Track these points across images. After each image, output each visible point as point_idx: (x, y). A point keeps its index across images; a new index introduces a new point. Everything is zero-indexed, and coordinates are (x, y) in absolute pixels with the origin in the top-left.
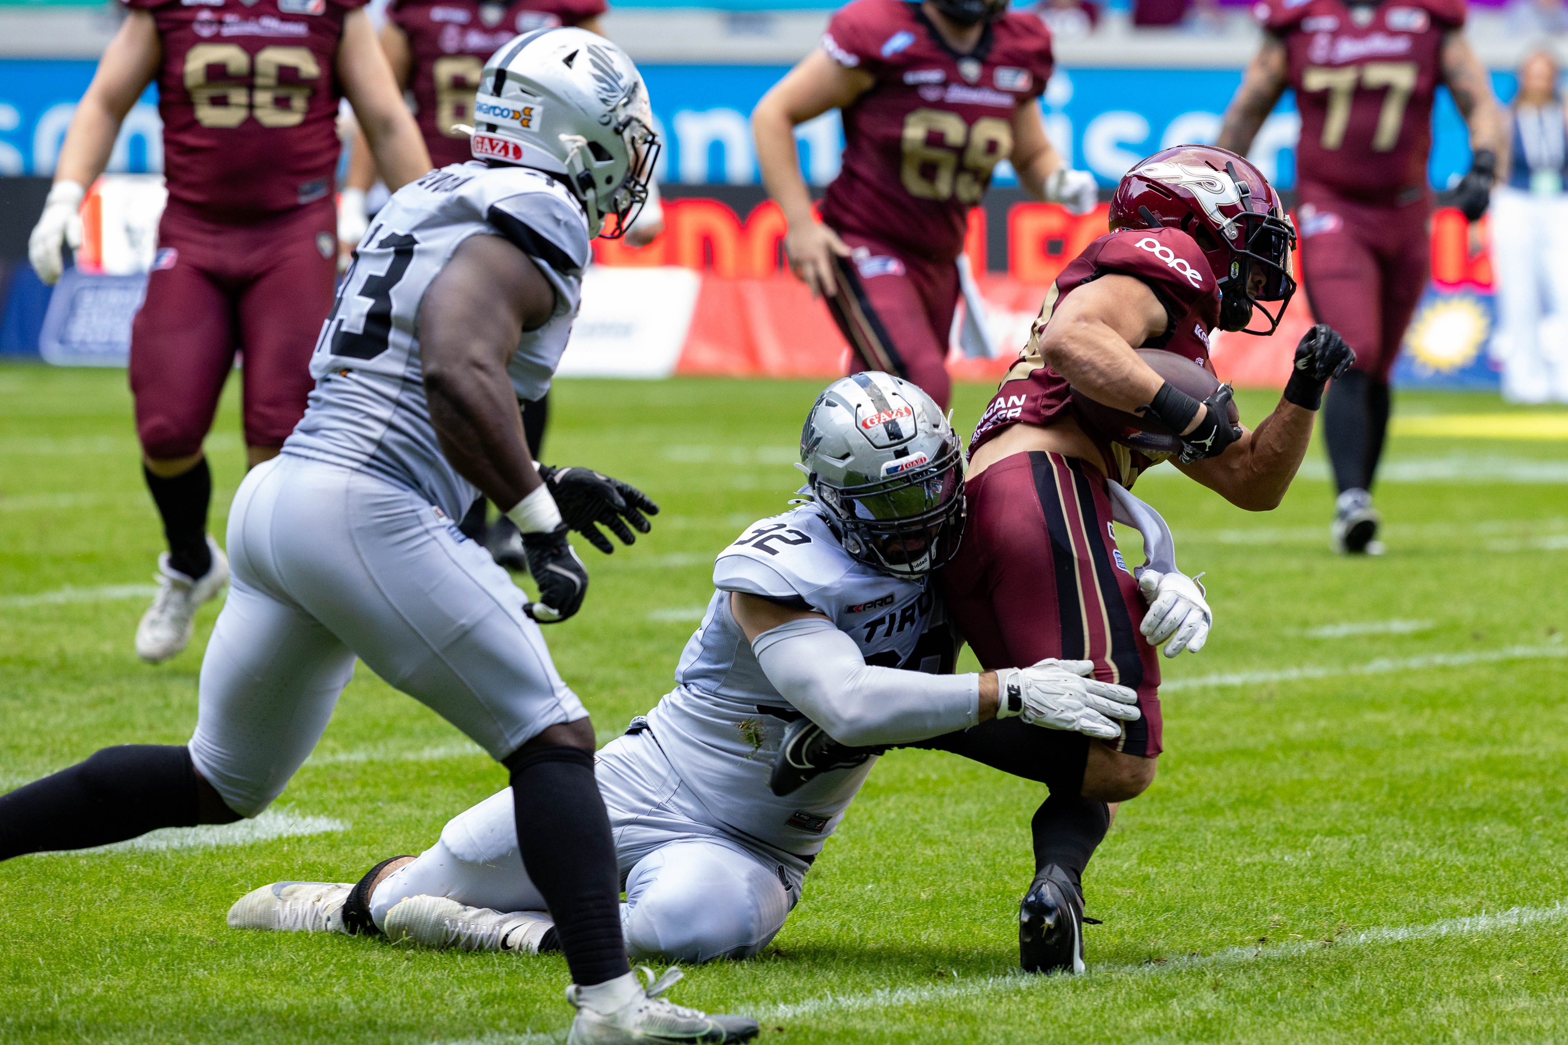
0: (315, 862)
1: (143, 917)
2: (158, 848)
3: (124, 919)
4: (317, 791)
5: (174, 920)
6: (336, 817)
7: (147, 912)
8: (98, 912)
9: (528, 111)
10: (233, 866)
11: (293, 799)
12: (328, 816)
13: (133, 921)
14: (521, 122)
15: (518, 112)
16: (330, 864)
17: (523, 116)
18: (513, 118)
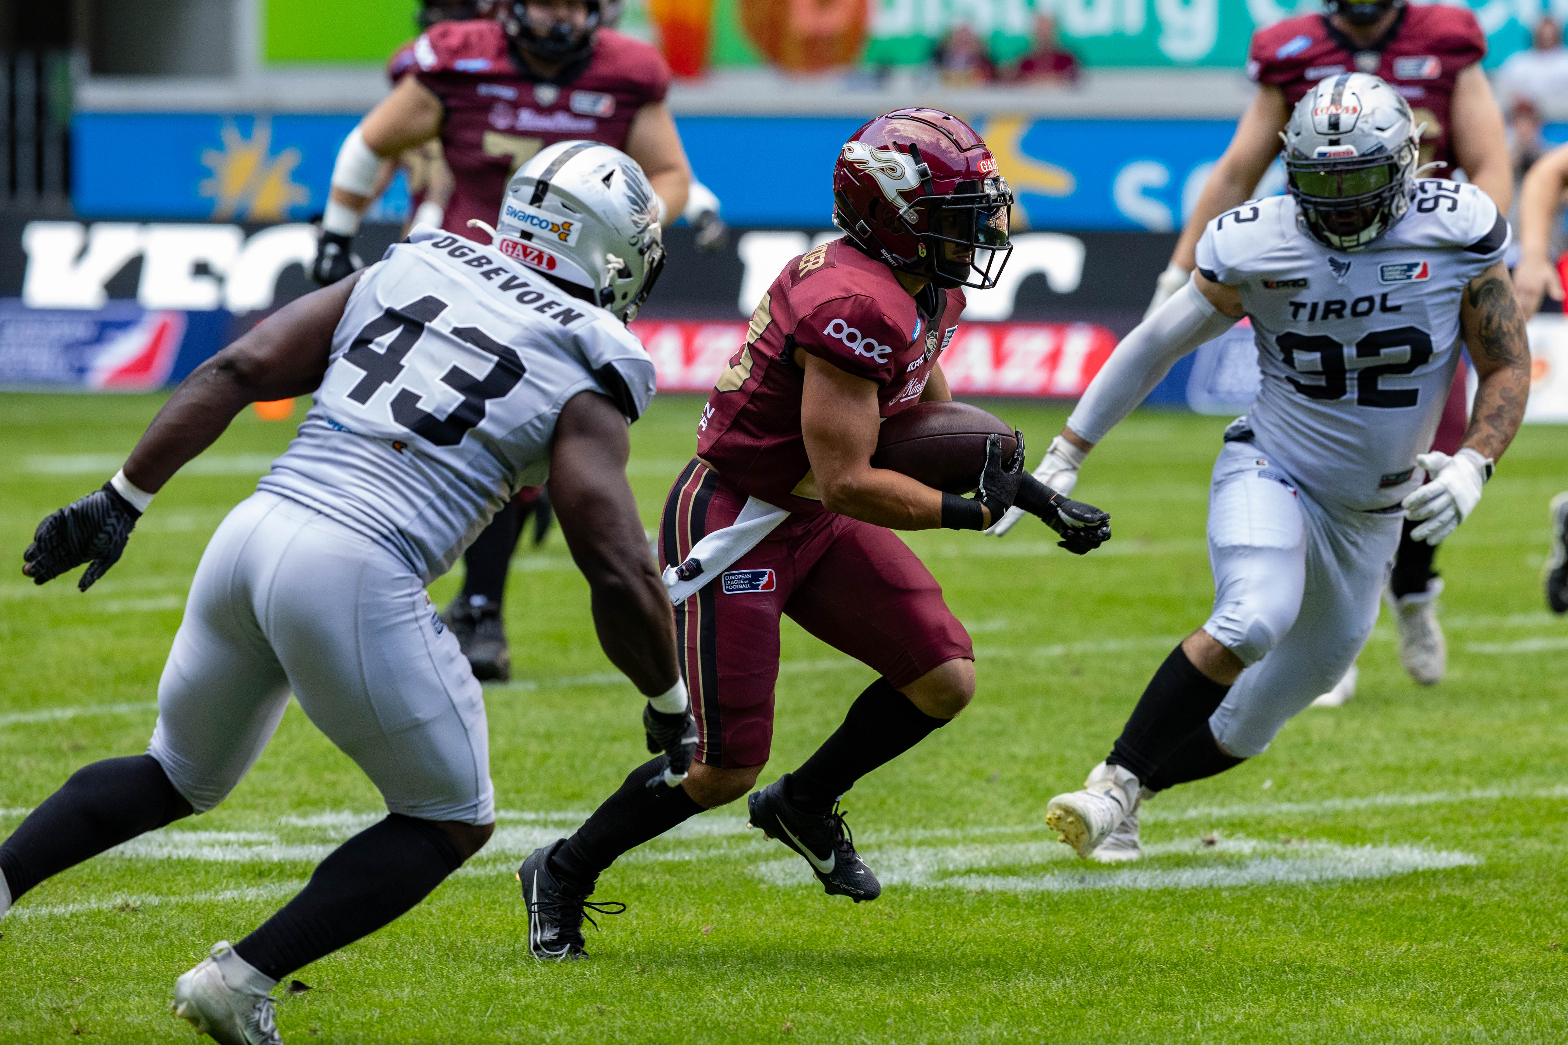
0: (1449, 895)
1: (1283, 948)
2: (1297, 880)
3: (1265, 949)
4: (1451, 826)
5: (1313, 950)
6: (1470, 851)
7: (1287, 943)
8: (1240, 942)
9: (567, 226)
10: (1370, 899)
11: (1428, 834)
12: (1463, 851)
13: (1273, 951)
14: (559, 235)
15: (558, 226)
16: (1464, 897)
17: (562, 230)
18: (551, 230)
